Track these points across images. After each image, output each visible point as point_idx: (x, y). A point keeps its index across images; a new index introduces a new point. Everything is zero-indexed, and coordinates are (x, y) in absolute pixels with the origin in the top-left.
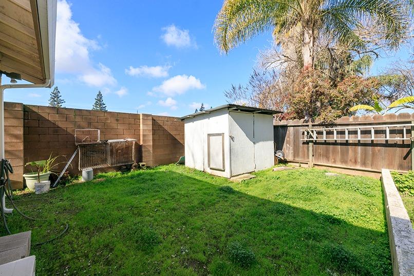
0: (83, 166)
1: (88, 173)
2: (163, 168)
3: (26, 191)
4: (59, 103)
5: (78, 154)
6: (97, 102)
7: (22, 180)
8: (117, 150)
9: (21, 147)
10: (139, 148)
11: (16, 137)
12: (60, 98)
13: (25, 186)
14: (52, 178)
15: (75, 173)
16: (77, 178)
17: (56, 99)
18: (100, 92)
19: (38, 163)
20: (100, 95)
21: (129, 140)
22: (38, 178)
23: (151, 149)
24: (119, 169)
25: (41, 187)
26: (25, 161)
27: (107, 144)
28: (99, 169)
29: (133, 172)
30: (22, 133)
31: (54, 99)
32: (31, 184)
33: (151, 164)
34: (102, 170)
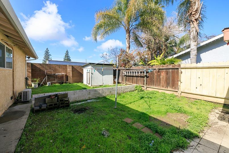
0: (48, 82)
1: (49, 83)
2: (75, 84)
3: (32, 87)
4: (48, 56)
5: (46, 78)
6: (66, 55)
7: (31, 84)
8: (58, 77)
9: (31, 75)
10: (67, 77)
11: (29, 72)
12: (49, 53)
13: (32, 86)
14: (39, 84)
15: (45, 84)
16: (46, 85)
17: (47, 54)
18: (67, 50)
19: (35, 79)
20: (67, 52)
21: (63, 74)
22: (35, 84)
23: (71, 77)
24: (60, 83)
25: (36, 86)
26: (32, 79)
27: (55, 75)
28: (53, 82)
29: (64, 84)
30: (31, 71)
31: (46, 54)
32: (33, 85)
33: (71, 82)
34: (54, 83)
